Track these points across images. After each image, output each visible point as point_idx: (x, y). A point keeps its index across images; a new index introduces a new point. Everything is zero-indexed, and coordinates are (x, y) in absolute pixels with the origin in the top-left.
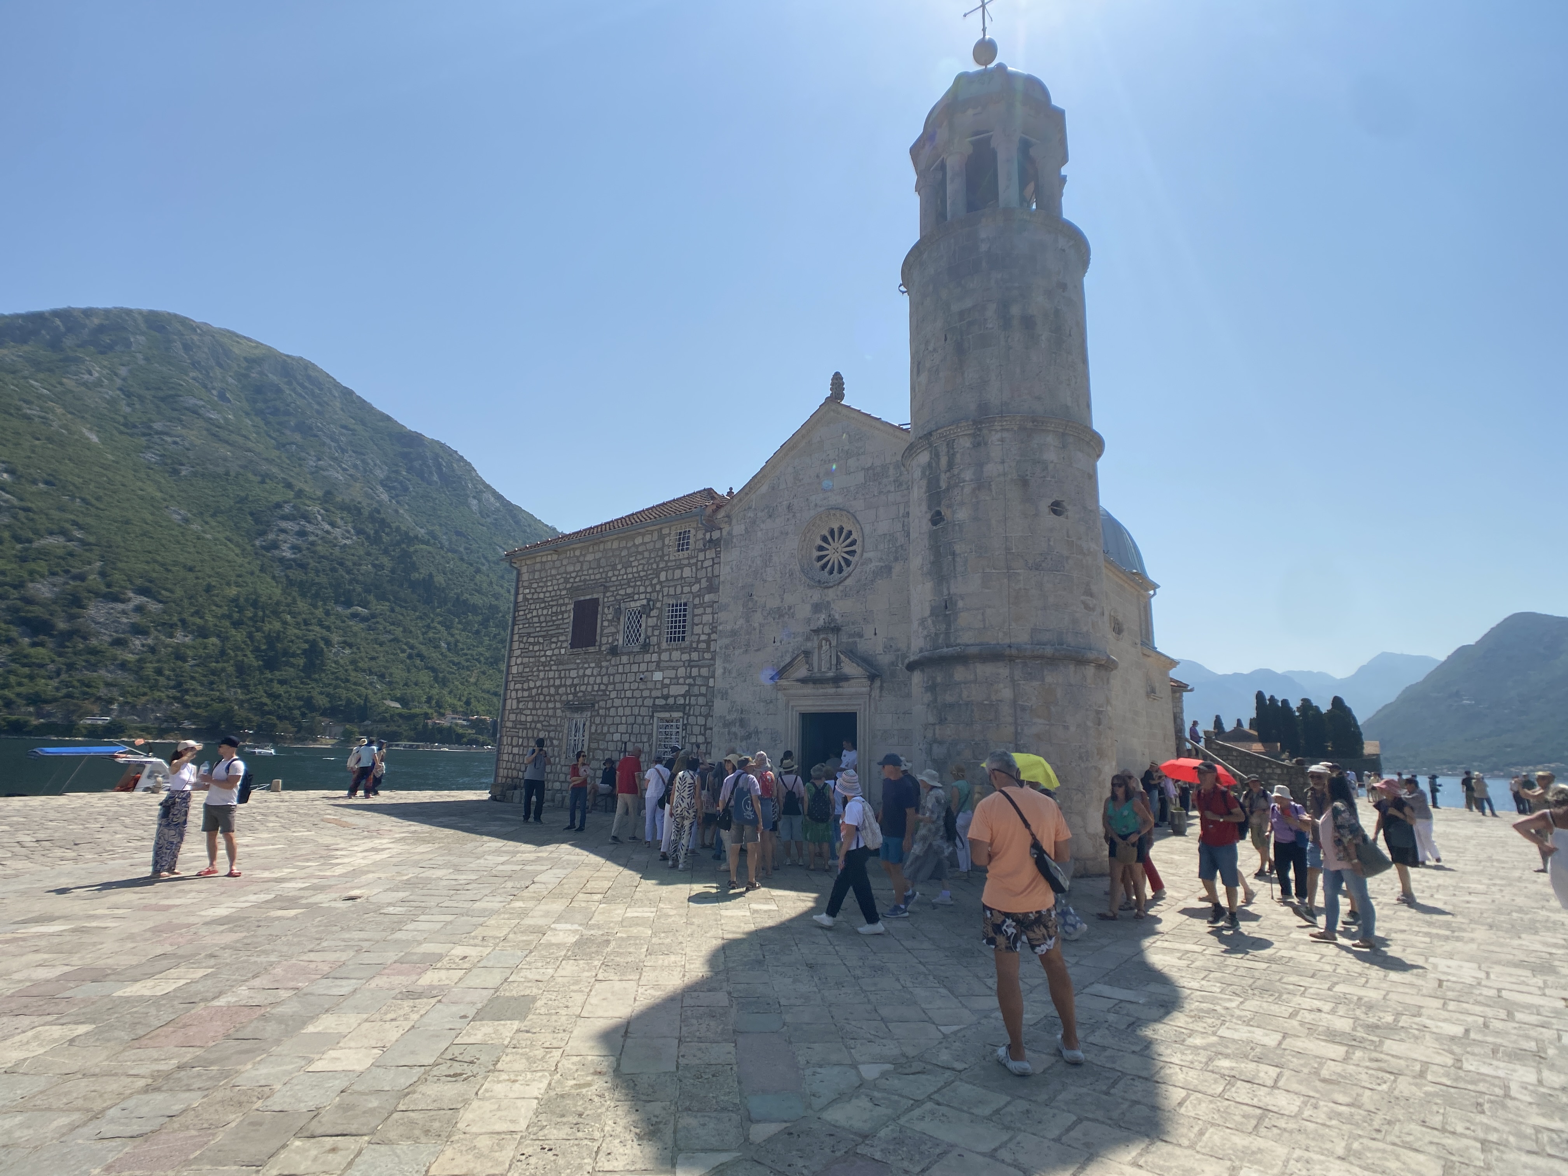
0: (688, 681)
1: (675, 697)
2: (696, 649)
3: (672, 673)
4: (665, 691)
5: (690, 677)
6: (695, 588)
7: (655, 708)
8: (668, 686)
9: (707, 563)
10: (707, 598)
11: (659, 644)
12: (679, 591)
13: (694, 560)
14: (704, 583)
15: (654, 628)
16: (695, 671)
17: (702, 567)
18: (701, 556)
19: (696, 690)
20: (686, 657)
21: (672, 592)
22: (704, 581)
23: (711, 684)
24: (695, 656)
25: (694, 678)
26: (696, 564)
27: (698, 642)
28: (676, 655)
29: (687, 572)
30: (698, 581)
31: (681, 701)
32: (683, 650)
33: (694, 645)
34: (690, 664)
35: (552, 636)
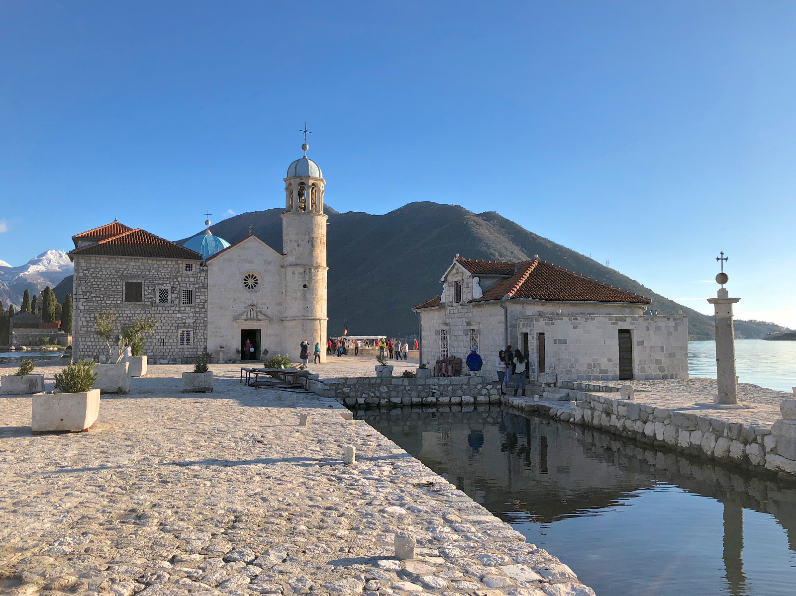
0: (194, 318)
1: (189, 323)
2: (198, 307)
3: (187, 315)
4: (184, 321)
5: (196, 317)
6: (197, 286)
7: (178, 327)
8: (185, 319)
9: (201, 278)
10: (202, 290)
11: (179, 304)
12: (188, 285)
13: (196, 276)
14: (201, 285)
15: (176, 298)
16: (197, 315)
17: (199, 279)
18: (199, 275)
19: (199, 321)
20: (193, 310)
21: (184, 285)
22: (201, 284)
23: (206, 319)
24: (197, 310)
25: (197, 317)
26: (197, 277)
27: (199, 305)
28: (188, 309)
29: (192, 279)
30: (197, 283)
31: (192, 325)
32: (191, 307)
33: (197, 306)
34: (195, 312)
35: (110, 295)
